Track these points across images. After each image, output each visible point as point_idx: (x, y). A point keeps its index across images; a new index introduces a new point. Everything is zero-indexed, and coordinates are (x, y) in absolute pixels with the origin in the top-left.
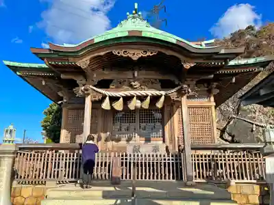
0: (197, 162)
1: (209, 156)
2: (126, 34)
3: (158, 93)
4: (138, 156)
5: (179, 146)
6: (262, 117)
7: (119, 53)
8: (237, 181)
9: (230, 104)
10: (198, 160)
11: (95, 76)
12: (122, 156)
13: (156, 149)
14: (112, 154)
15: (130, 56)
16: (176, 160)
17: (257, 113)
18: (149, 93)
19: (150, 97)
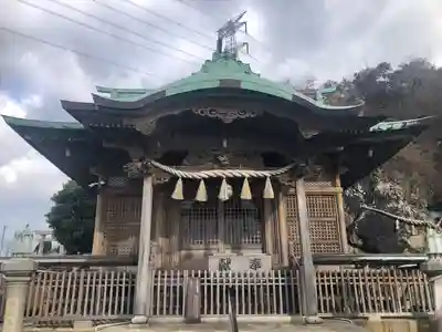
0: (320, 284)
1: (339, 275)
2: (216, 84)
3: (260, 173)
4: (227, 275)
5: (290, 258)
6: (408, 208)
7: (202, 112)
8: (384, 314)
9: (360, 187)
10: (323, 281)
11: (159, 145)
12: (203, 276)
13: (256, 264)
14: (186, 273)
15: (220, 116)
16: (289, 281)
17: (401, 202)
18: (247, 173)
19: (249, 179)
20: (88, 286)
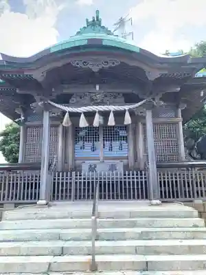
0: (163, 180)
2: (85, 43)
3: (121, 108)
7: (78, 64)
11: (53, 90)
14: (74, 174)
15: (90, 67)
18: (112, 108)
19: (113, 112)
20: (11, 182)
